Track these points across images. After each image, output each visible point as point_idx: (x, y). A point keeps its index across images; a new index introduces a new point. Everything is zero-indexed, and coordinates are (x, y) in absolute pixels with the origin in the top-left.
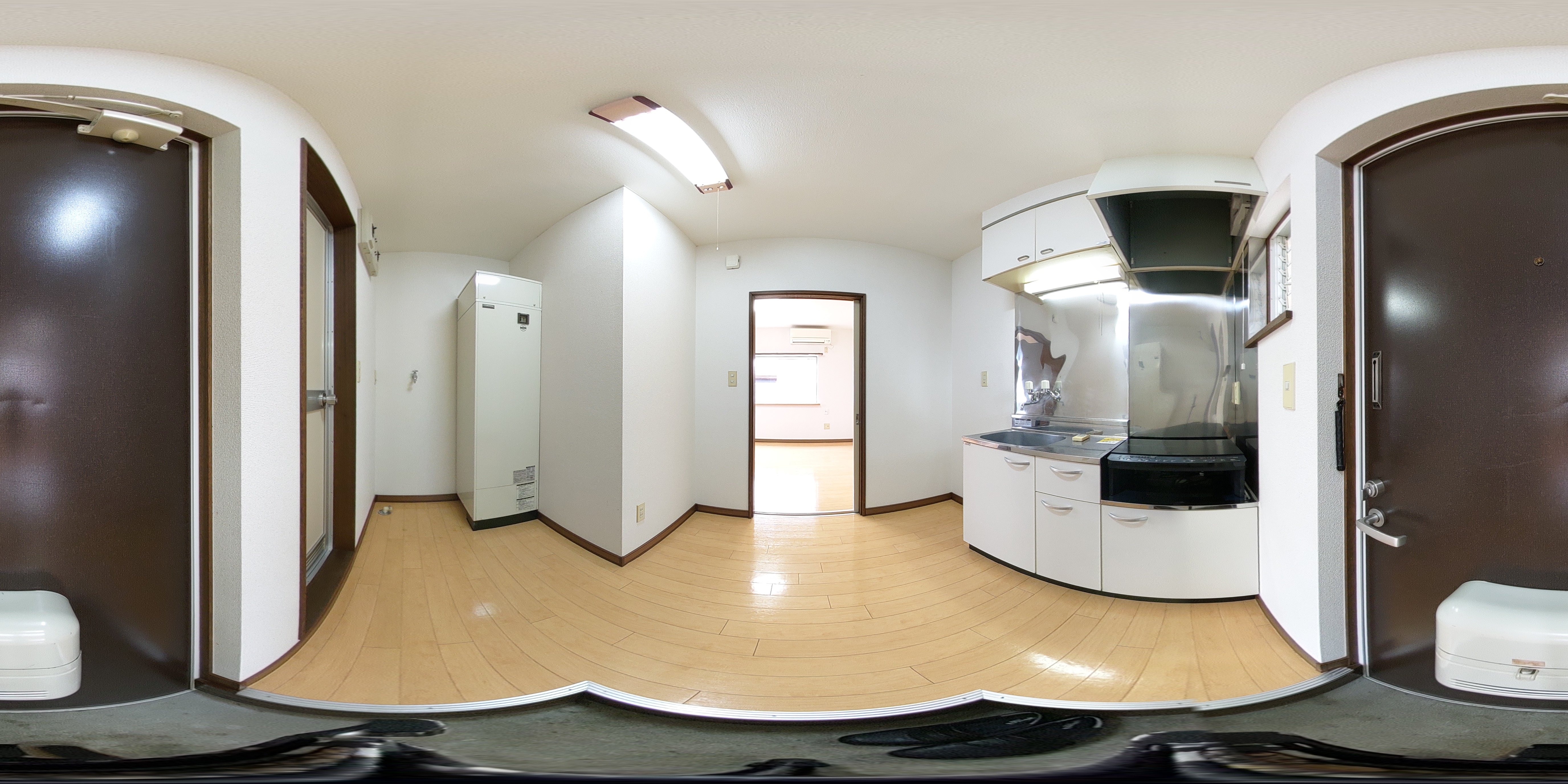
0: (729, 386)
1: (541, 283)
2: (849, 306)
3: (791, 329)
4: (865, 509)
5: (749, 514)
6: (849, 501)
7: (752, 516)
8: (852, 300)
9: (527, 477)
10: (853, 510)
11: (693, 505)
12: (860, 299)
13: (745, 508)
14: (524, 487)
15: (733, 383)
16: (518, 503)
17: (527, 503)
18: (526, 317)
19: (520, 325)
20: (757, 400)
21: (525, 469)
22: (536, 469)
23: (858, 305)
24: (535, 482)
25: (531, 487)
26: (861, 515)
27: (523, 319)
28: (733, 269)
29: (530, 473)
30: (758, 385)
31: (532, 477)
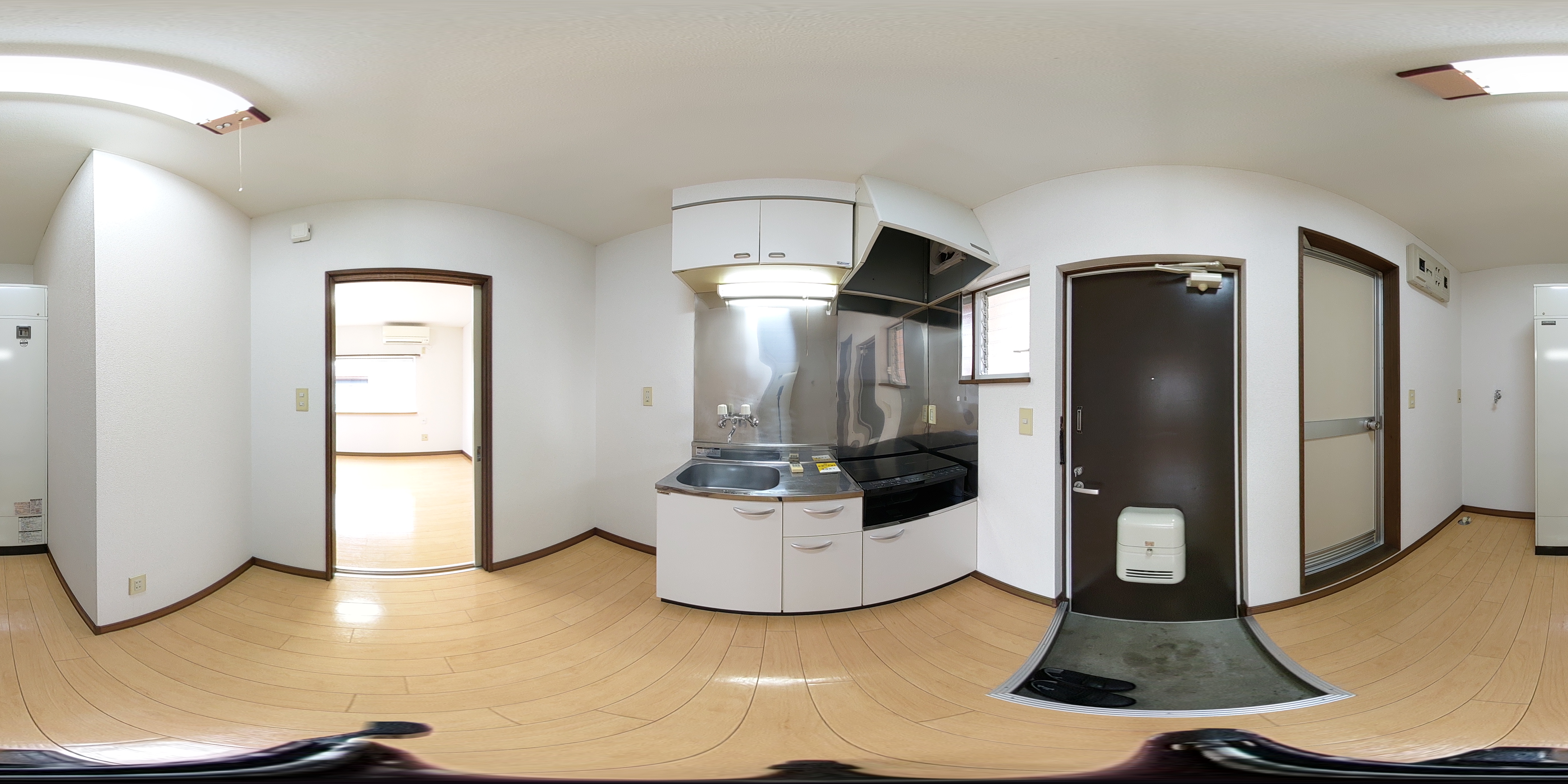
0: (297, 411)
1: (46, 287)
2: (467, 294)
3: (384, 327)
4: (492, 564)
5: (328, 574)
6: (469, 553)
7: (332, 577)
8: (470, 285)
9: (33, 510)
10: (473, 562)
11: (249, 558)
12: (482, 283)
13: (321, 567)
14: (28, 520)
15: (302, 406)
16: (20, 535)
17: (32, 536)
18: (28, 329)
19: (20, 340)
20: (340, 406)
21: (30, 501)
22: (44, 502)
23: (479, 292)
24: (43, 517)
25: (38, 520)
26: (487, 570)
27: (24, 332)
28: (301, 241)
29: (35, 506)
30: (339, 389)
31: (38, 511)
